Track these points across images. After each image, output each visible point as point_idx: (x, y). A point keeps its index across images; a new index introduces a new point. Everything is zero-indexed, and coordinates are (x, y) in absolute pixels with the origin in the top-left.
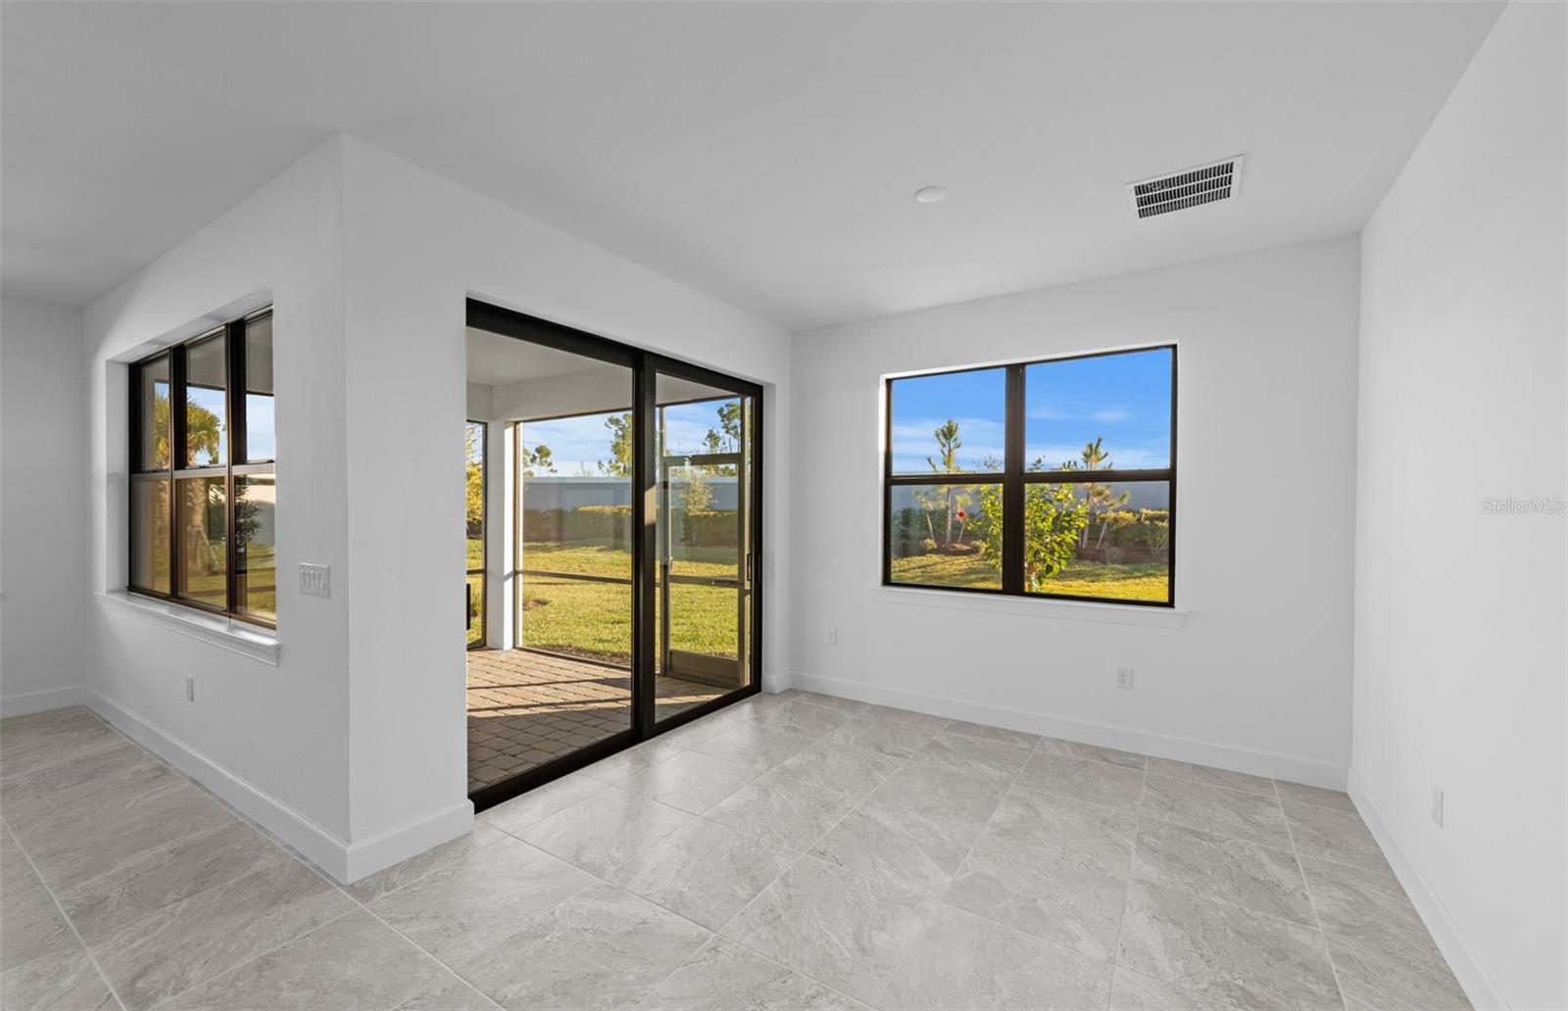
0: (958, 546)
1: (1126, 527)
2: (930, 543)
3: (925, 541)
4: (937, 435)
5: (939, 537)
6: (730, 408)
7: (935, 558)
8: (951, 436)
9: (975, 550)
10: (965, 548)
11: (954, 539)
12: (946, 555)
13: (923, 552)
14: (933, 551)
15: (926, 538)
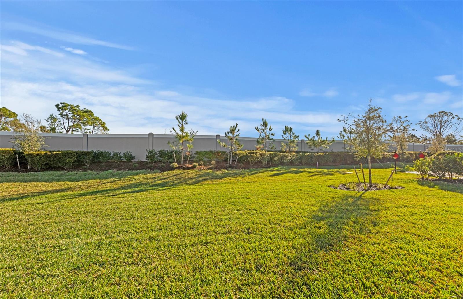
0: (188, 165)
1: (243, 156)
2: (175, 165)
3: (173, 164)
4: (177, 119)
5: (179, 162)
6: (63, 105)
7: (179, 171)
8: (184, 119)
9: (194, 167)
10: (191, 166)
11: (185, 162)
12: (183, 170)
13: (172, 169)
14: (177, 168)
15: (172, 163)
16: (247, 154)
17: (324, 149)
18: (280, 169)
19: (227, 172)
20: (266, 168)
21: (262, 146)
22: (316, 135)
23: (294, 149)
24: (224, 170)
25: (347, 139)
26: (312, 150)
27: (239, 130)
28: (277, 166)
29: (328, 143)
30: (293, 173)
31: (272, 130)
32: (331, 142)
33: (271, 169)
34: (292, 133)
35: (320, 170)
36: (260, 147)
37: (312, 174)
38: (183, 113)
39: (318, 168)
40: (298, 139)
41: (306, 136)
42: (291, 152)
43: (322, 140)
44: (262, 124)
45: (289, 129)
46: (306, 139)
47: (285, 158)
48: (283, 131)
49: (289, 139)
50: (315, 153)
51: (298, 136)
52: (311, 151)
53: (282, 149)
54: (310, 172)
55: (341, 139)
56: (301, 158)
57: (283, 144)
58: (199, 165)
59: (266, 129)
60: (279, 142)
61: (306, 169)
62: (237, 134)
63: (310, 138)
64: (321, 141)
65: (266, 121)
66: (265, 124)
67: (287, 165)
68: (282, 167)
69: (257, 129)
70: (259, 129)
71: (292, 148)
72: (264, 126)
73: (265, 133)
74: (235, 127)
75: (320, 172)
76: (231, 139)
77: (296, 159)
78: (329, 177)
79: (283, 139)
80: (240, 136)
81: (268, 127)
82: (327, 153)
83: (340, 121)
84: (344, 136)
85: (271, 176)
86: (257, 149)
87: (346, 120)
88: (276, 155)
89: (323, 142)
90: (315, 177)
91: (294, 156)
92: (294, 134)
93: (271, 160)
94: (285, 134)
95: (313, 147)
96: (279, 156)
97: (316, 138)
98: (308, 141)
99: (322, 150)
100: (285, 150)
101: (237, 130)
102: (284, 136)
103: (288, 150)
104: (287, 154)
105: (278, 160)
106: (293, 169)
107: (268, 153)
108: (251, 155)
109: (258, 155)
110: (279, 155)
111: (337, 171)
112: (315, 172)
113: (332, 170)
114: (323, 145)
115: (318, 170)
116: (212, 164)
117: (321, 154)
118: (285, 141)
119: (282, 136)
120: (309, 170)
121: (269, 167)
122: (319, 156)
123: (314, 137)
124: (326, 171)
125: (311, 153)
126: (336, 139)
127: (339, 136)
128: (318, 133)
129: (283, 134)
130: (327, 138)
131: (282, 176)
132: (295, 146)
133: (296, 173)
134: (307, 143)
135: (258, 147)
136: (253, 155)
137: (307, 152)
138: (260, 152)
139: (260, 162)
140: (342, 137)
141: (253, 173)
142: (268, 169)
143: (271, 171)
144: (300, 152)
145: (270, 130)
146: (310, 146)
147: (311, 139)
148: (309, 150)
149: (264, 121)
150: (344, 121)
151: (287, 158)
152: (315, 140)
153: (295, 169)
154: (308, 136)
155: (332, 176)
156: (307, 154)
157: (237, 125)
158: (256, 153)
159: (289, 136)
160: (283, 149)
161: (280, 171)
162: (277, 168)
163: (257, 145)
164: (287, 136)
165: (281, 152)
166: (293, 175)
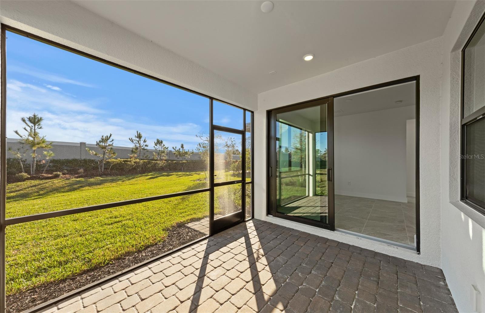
0: (45, 175)
1: (117, 164)
2: (25, 175)
5: (29, 172)
8: (37, 122)
9: (57, 176)
10: (50, 175)
13: (19, 180)
14: (28, 179)
15: (19, 173)
16: (121, 162)
17: (186, 158)
18: (154, 174)
19: (102, 179)
20: (141, 173)
21: (136, 155)
22: (181, 147)
23: (164, 158)
24: (97, 178)
25: (202, 151)
26: (178, 158)
27: (113, 140)
28: (150, 172)
29: (189, 154)
30: (165, 176)
31: (146, 142)
32: (192, 153)
33: (146, 174)
34: (162, 145)
35: (184, 173)
36: (134, 156)
37: (179, 176)
38: (35, 116)
39: (183, 172)
40: (167, 150)
41: (173, 148)
42: (162, 160)
43: (186, 151)
44: (137, 136)
45: (160, 141)
46: (173, 150)
47: (157, 165)
48: (155, 142)
49: (160, 149)
50: (180, 161)
51: (168, 148)
52: (177, 160)
53: (153, 158)
54: (177, 175)
55: (197, 151)
56: (169, 165)
57: (155, 154)
58: (63, 174)
59: (140, 141)
60: (151, 152)
61: (174, 173)
62: (111, 143)
63: (176, 150)
64: (184, 152)
65: (141, 134)
66: (139, 137)
67: (159, 170)
68: (154, 172)
69: (132, 140)
70: (133, 140)
71: (163, 157)
72: (138, 138)
73: (140, 144)
74: (108, 137)
75: (184, 174)
76: (104, 148)
77: (166, 166)
78: (190, 176)
79: (155, 149)
80: (114, 145)
81: (142, 139)
82: (189, 161)
83: (197, 137)
84: (199, 149)
85: (148, 179)
86: (131, 158)
87: (201, 137)
88: (149, 163)
89: (186, 153)
90: (181, 177)
91: (164, 163)
92: (164, 145)
93: (145, 167)
94: (156, 145)
95: (178, 156)
96: (153, 164)
97: (181, 150)
98: (175, 152)
99: (185, 159)
100: (156, 159)
101: (111, 140)
102: (156, 147)
103: (159, 158)
104: (158, 162)
105: (151, 167)
106: (164, 174)
107: (141, 161)
108: (125, 163)
109: (133, 163)
110: (153, 162)
111: (195, 173)
112: (180, 175)
113: (192, 173)
114: (186, 155)
115: (183, 173)
116: (80, 173)
117: (185, 161)
118: (156, 151)
119: (154, 147)
120: (177, 173)
121: (144, 173)
122: (184, 163)
123: (180, 149)
124: (188, 173)
125: (178, 161)
126: (195, 151)
127: (197, 149)
128: (182, 146)
129: (154, 145)
130: (189, 150)
131: (157, 178)
132: (165, 155)
133: (168, 176)
134: (174, 154)
135: (132, 156)
136: (128, 163)
137: (174, 160)
138: (133, 160)
139: (135, 169)
140: (198, 150)
141: (131, 178)
142: (144, 175)
143: (146, 176)
144: (169, 160)
145: (145, 141)
146: (177, 156)
147: (178, 150)
148: (176, 159)
149: (138, 133)
150: (200, 137)
151: (159, 165)
152: (180, 151)
153: (166, 174)
154: (175, 148)
155: (192, 176)
156: (174, 162)
157: (111, 135)
158: (130, 161)
159: (160, 147)
160: (155, 158)
161: (154, 175)
162: (151, 174)
163: (132, 155)
164: (159, 147)
165: (153, 160)
166: (166, 177)
